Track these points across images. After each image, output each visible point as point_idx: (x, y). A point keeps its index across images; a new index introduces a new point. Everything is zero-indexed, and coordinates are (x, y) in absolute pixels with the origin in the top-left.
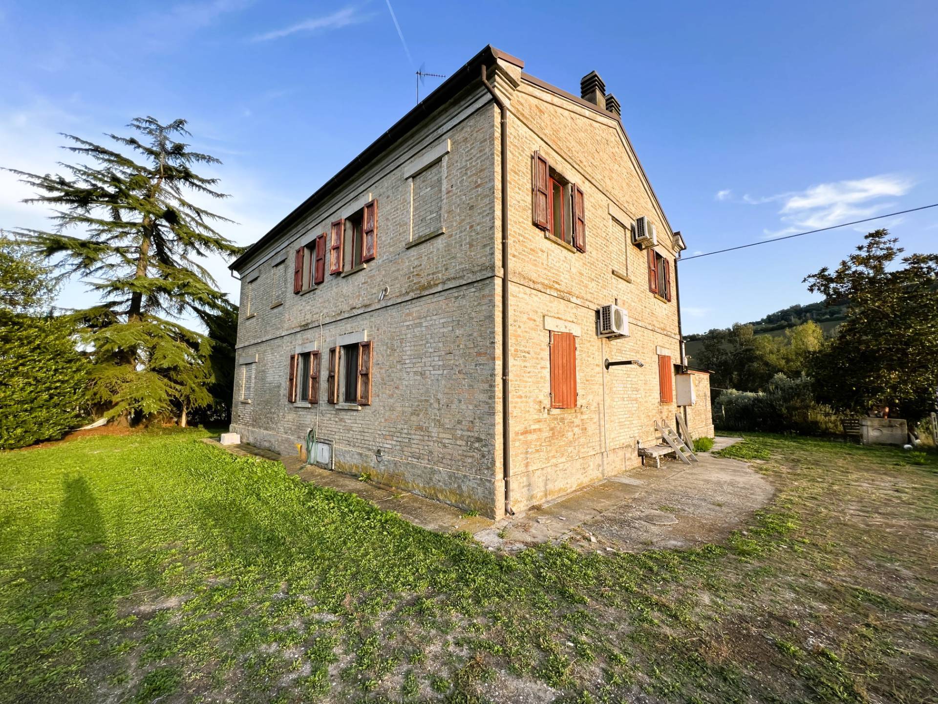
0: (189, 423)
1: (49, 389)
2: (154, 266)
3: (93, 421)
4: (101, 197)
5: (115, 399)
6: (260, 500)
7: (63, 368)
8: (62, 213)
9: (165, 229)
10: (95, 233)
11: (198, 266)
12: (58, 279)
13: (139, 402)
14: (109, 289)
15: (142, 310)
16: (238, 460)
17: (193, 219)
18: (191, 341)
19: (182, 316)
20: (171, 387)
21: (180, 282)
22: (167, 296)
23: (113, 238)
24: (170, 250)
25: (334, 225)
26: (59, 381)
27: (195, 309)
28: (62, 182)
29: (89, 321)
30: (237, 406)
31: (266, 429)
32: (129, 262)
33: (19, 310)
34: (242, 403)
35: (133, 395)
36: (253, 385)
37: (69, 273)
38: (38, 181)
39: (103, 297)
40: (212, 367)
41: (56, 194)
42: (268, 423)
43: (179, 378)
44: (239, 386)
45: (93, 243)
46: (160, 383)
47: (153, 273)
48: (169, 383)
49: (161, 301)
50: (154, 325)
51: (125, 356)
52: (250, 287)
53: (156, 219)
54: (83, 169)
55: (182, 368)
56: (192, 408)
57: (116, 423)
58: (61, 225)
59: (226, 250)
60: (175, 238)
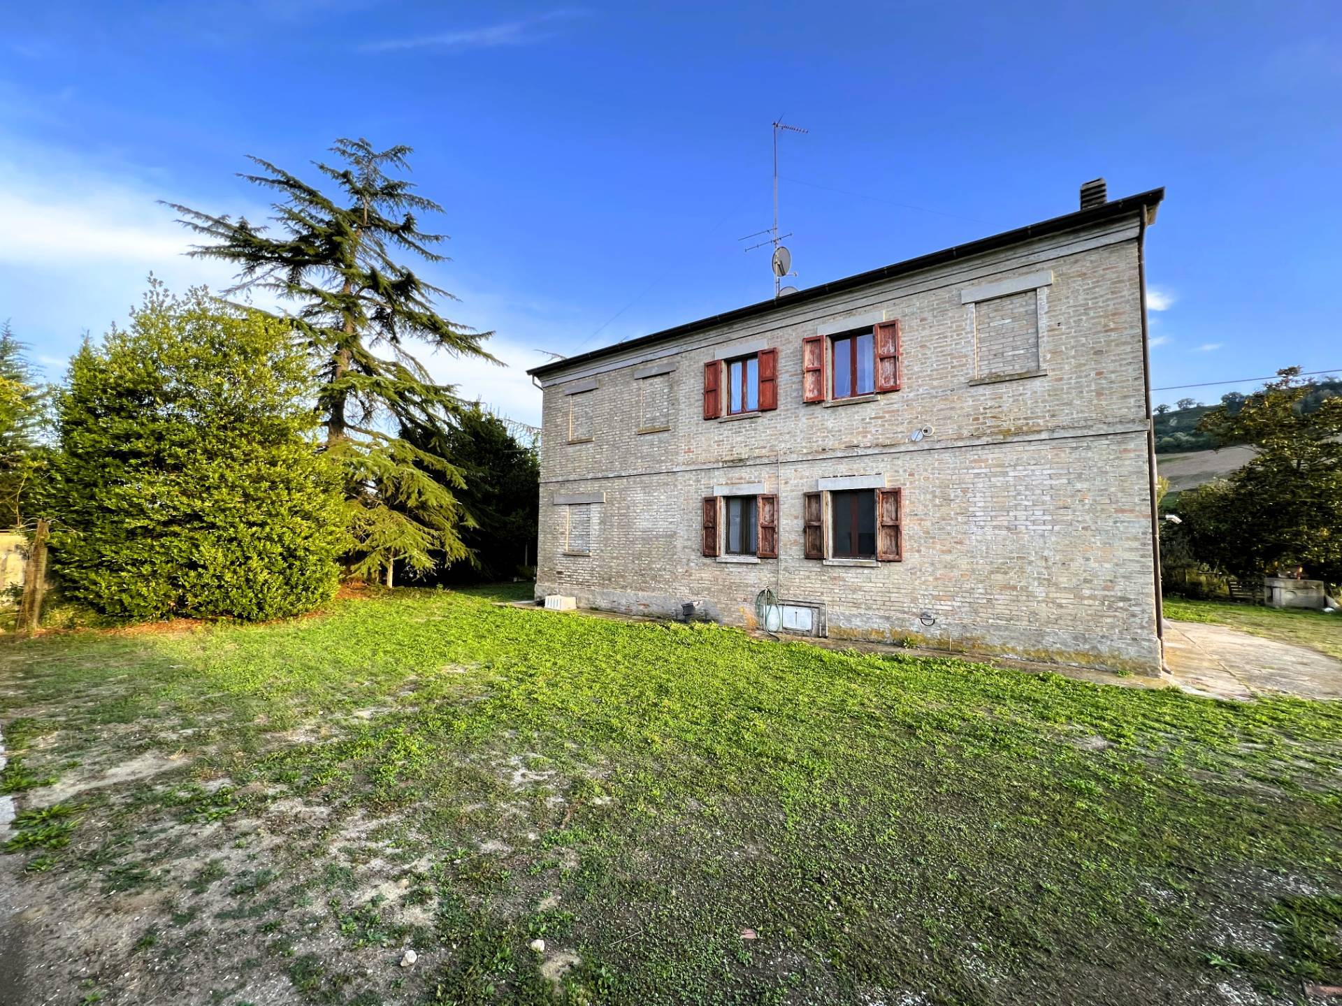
25: (808, 342)
28: (242, 229)
30: (550, 559)
34: (567, 555)
36: (594, 533)
38: (208, 224)
52: (570, 400)
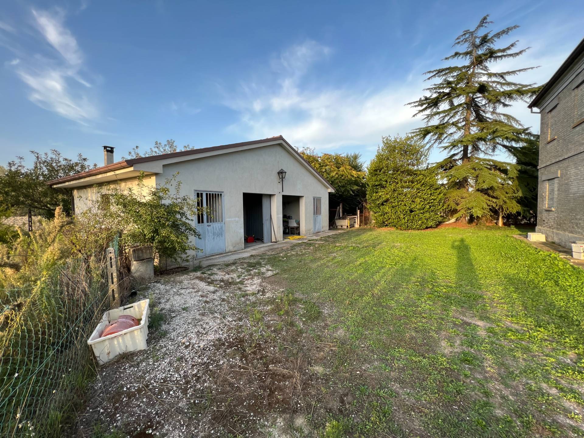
0: (504, 224)
1: (429, 203)
2: (474, 126)
3: (449, 220)
4: (443, 97)
5: (458, 208)
6: (558, 285)
7: (433, 193)
8: (427, 115)
9: (480, 99)
10: (441, 119)
11: (504, 115)
12: (429, 149)
13: (470, 210)
14: (451, 147)
15: (469, 155)
16: (541, 253)
17: (498, 83)
18: (502, 169)
19: (495, 153)
20: (489, 201)
21: (491, 131)
22: (483, 142)
23: (451, 118)
24: (484, 112)
26: (432, 199)
27: (505, 146)
28: (426, 99)
29: (443, 167)
30: (541, 213)
31: (571, 232)
32: (459, 129)
33: (416, 168)
34: (546, 211)
35: (467, 206)
36: (556, 196)
37: (433, 145)
38: (417, 104)
39: (448, 153)
40: (519, 185)
41: (424, 106)
42: (573, 227)
43: (495, 194)
44: (543, 198)
45: (441, 125)
46: (482, 198)
47: (474, 130)
48: (488, 198)
49: (481, 147)
50: (477, 163)
51: (461, 184)
52: (550, 115)
53: (473, 96)
54: (434, 86)
55: (496, 188)
56: (505, 214)
57: (460, 221)
58: (428, 121)
59: (527, 94)
60: (487, 102)
